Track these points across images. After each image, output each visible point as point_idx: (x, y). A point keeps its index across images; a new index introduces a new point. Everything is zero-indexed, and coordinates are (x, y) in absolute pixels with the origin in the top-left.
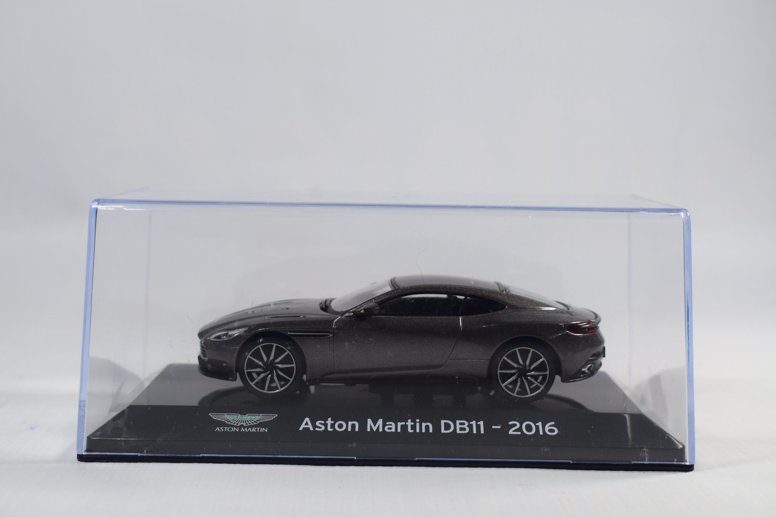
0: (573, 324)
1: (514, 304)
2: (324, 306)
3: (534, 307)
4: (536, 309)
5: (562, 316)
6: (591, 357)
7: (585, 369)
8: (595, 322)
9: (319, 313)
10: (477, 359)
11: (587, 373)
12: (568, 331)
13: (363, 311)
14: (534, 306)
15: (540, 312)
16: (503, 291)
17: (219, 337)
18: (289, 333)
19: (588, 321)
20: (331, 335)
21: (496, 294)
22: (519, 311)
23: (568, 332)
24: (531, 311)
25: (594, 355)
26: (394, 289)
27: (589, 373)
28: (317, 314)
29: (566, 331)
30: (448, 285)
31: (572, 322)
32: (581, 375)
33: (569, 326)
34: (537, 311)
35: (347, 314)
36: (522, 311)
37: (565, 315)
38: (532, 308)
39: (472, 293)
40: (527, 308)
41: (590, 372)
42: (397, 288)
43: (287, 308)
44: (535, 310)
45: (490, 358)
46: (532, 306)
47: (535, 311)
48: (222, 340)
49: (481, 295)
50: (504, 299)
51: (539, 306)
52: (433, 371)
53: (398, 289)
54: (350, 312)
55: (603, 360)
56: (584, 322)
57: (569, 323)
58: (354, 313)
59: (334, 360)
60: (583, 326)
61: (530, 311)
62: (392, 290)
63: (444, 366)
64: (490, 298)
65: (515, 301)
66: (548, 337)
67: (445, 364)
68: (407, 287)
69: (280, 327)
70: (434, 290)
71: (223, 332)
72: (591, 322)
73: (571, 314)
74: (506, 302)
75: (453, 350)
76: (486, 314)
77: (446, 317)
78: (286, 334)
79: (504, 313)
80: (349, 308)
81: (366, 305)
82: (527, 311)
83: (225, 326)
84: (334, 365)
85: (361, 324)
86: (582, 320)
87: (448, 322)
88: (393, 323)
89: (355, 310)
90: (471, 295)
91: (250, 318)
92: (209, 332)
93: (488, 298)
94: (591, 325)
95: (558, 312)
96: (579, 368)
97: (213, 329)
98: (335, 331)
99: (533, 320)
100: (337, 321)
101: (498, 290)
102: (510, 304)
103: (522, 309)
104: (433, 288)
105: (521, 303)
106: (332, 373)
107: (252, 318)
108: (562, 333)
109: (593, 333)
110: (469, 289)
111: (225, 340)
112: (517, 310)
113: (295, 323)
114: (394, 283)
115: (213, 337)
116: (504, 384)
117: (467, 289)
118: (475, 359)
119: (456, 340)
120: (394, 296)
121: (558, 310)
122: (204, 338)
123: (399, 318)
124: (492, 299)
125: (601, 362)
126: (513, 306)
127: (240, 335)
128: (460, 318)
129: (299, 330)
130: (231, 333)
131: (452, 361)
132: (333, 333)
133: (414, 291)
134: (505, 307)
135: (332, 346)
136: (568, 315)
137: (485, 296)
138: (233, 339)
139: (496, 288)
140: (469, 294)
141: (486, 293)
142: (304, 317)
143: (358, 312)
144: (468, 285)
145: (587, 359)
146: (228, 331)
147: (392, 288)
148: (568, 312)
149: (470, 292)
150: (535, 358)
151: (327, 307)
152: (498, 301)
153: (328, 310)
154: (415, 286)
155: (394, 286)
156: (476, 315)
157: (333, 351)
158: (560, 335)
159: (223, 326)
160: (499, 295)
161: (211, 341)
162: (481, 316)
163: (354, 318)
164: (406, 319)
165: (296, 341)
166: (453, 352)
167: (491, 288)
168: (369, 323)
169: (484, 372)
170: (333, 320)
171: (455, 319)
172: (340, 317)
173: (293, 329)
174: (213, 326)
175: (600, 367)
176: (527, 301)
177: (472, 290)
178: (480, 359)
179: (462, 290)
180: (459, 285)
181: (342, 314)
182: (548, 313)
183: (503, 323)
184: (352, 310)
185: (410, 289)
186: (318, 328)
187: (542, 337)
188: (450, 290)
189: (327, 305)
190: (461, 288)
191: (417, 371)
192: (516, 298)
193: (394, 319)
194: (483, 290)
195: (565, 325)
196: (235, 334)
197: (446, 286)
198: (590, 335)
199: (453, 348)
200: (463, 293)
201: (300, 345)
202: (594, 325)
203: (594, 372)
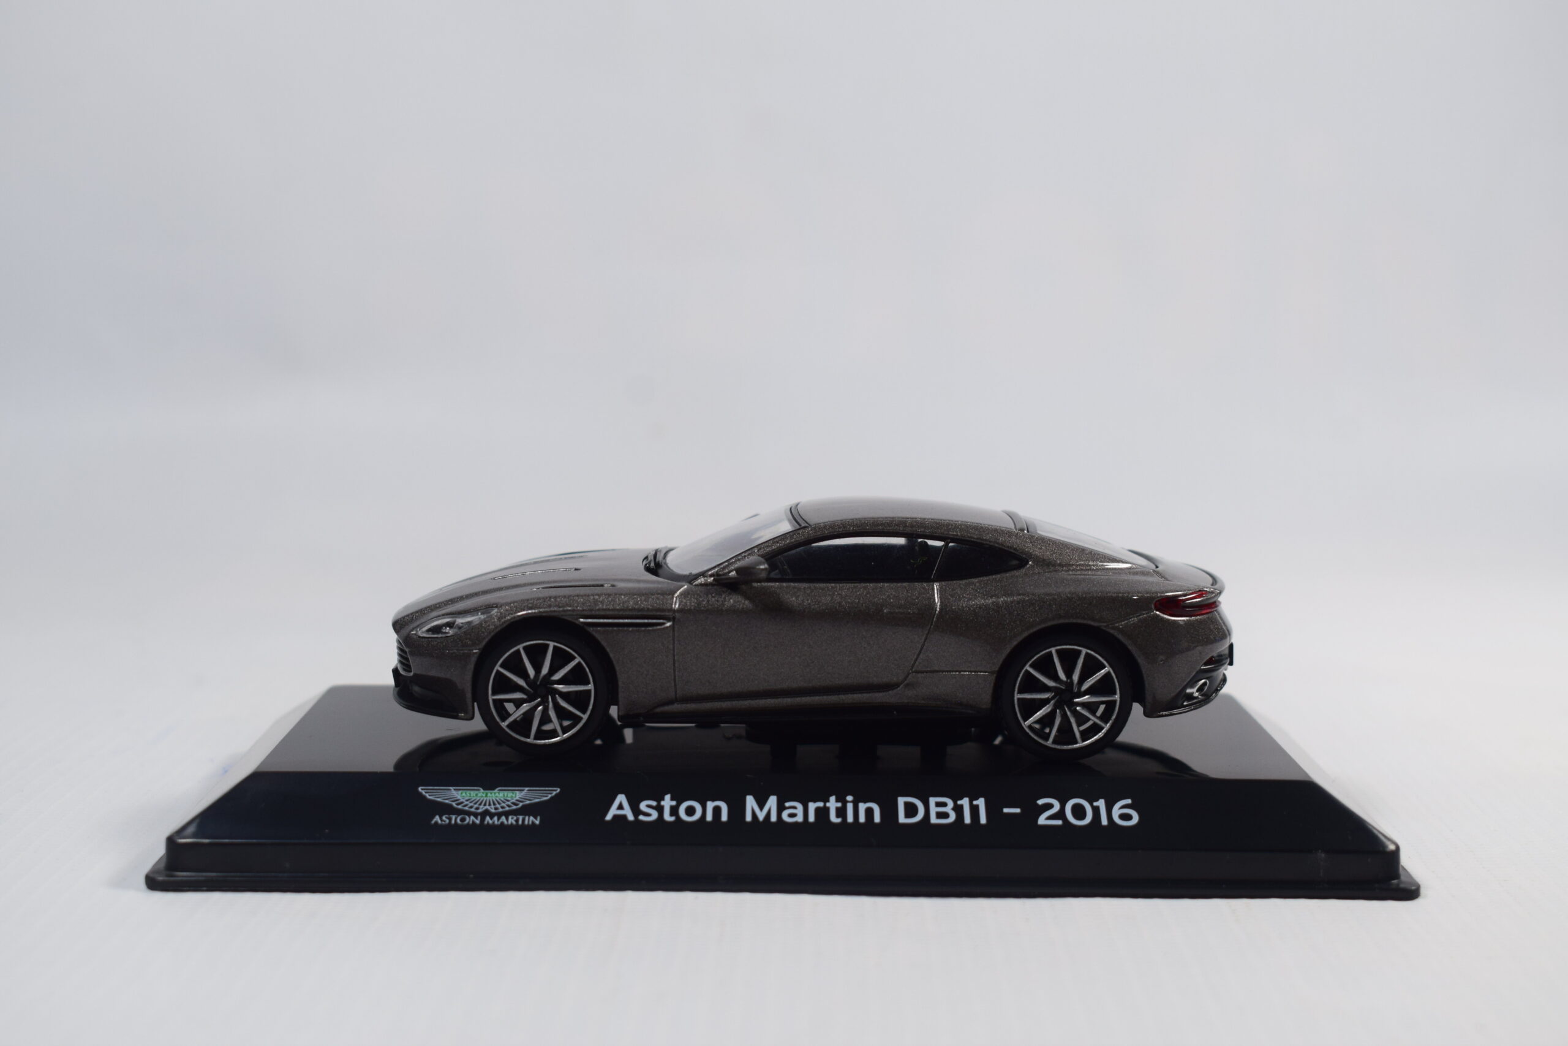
0: (1169, 597)
1: (1045, 557)
2: (652, 564)
3: (1086, 563)
4: (1090, 565)
5: (1147, 582)
6: (1206, 664)
7: (1193, 691)
8: (1212, 592)
9: (643, 578)
10: (971, 672)
11: (1197, 698)
12: (1157, 610)
13: (733, 573)
14: (1087, 560)
15: (1099, 573)
16: (1022, 530)
17: (437, 629)
18: (582, 620)
19: (1197, 590)
20: (668, 624)
21: (1009, 537)
22: (1055, 571)
23: (1158, 613)
24: (1081, 570)
25: (1211, 661)
26: (798, 527)
27: (1200, 697)
28: (639, 581)
29: (1153, 611)
30: (911, 518)
31: (1167, 592)
32: (1184, 702)
33: (1158, 601)
34: (1094, 570)
35: (701, 580)
36: (1062, 570)
37: (1150, 579)
38: (1082, 565)
39: (959, 534)
40: (1073, 565)
42: (803, 525)
43: (576, 569)
44: (1088, 568)
45: (996, 668)
46: (1083, 561)
47: (1088, 570)
48: (444, 635)
49: (977, 539)
50: (1024, 545)
51: (1098, 561)
52: (878, 696)
53: (805, 527)
54: (706, 577)
55: (1229, 671)
56: (1191, 592)
57: (1159, 595)
58: (717, 577)
59: (675, 676)
60: (1187, 602)
61: (1078, 570)
62: (794, 529)
63: (901, 686)
64: (997, 545)
65: (1049, 550)
66: (1117, 625)
67: (906, 682)
68: (824, 523)
69: (563, 606)
70: (881, 527)
71: (445, 618)
72: (1204, 592)
73: (1162, 577)
74: (1028, 552)
75: (920, 652)
76: (987, 578)
77: (905, 584)
78: (577, 622)
79: (1026, 574)
80: (705, 568)
81: (739, 560)
82: (1073, 570)
83: (449, 606)
84: (675, 685)
85: (732, 601)
86: (1185, 588)
87: (909, 595)
88: (797, 597)
89: (717, 572)
90: (957, 537)
91: (500, 589)
92: (416, 619)
93: (992, 544)
94: (1205, 598)
95: (1136, 573)
96: (1181, 688)
97: (424, 614)
98: (677, 615)
99: (1086, 589)
100: (681, 594)
101: (1013, 527)
102: (1037, 557)
103: (1063, 567)
104: (878, 525)
105: (1061, 555)
106: (671, 702)
107: (505, 590)
108: (1144, 614)
109: (1209, 614)
110: (953, 527)
111: (449, 635)
112: (1052, 568)
113: (594, 599)
114: (797, 514)
115: (425, 629)
116: (1028, 723)
117: (948, 525)
118: (967, 670)
119: (926, 632)
120: (797, 541)
121: (1136, 568)
122: (405, 632)
123: (810, 588)
124: (1000, 546)
125: (1224, 675)
126: (1044, 560)
127: (481, 624)
128: (936, 586)
129: (602, 613)
130: (460, 621)
131: (920, 675)
132: (673, 619)
133: (839, 531)
134: (1027, 563)
135: (671, 647)
136: (1155, 579)
137: (986, 540)
138: (465, 633)
139: (1009, 524)
140: (952, 536)
141: (988, 534)
142: (613, 586)
143: (724, 575)
144: (951, 518)
145: (1198, 668)
146: (456, 617)
147: (793, 526)
148: (1157, 573)
149: (955, 533)
150: (1091, 667)
151: (658, 565)
152: (1012, 551)
153: (660, 571)
154: (841, 520)
155: (799, 521)
156: (967, 581)
157: (674, 656)
158: (1140, 620)
159: (445, 607)
160: (1014, 539)
161: (419, 637)
162: (978, 582)
163: (715, 587)
164: (823, 589)
165: (597, 636)
166: (921, 656)
167: (998, 524)
168: (747, 597)
169: (985, 698)
170: (673, 593)
171: (924, 588)
172: (686, 587)
173: (591, 610)
174: (424, 606)
175: (1224, 685)
176: (1072, 550)
177: (958, 528)
178: (977, 670)
179: (938, 528)
180: (933, 517)
181: (691, 579)
182: (1116, 573)
183: (1023, 595)
184: (710, 573)
185: (830, 527)
186: (642, 610)
187: (1105, 624)
188: (914, 529)
189: (659, 562)
190: (937, 523)
191: (847, 696)
192: (1050, 544)
193: (799, 589)
194: (982, 527)
195: (1152, 598)
196: (469, 623)
197: (906, 521)
198: (1201, 619)
199: (922, 648)
200: (941, 535)
201: (604, 643)
202: (1211, 598)
203: (1212, 695)
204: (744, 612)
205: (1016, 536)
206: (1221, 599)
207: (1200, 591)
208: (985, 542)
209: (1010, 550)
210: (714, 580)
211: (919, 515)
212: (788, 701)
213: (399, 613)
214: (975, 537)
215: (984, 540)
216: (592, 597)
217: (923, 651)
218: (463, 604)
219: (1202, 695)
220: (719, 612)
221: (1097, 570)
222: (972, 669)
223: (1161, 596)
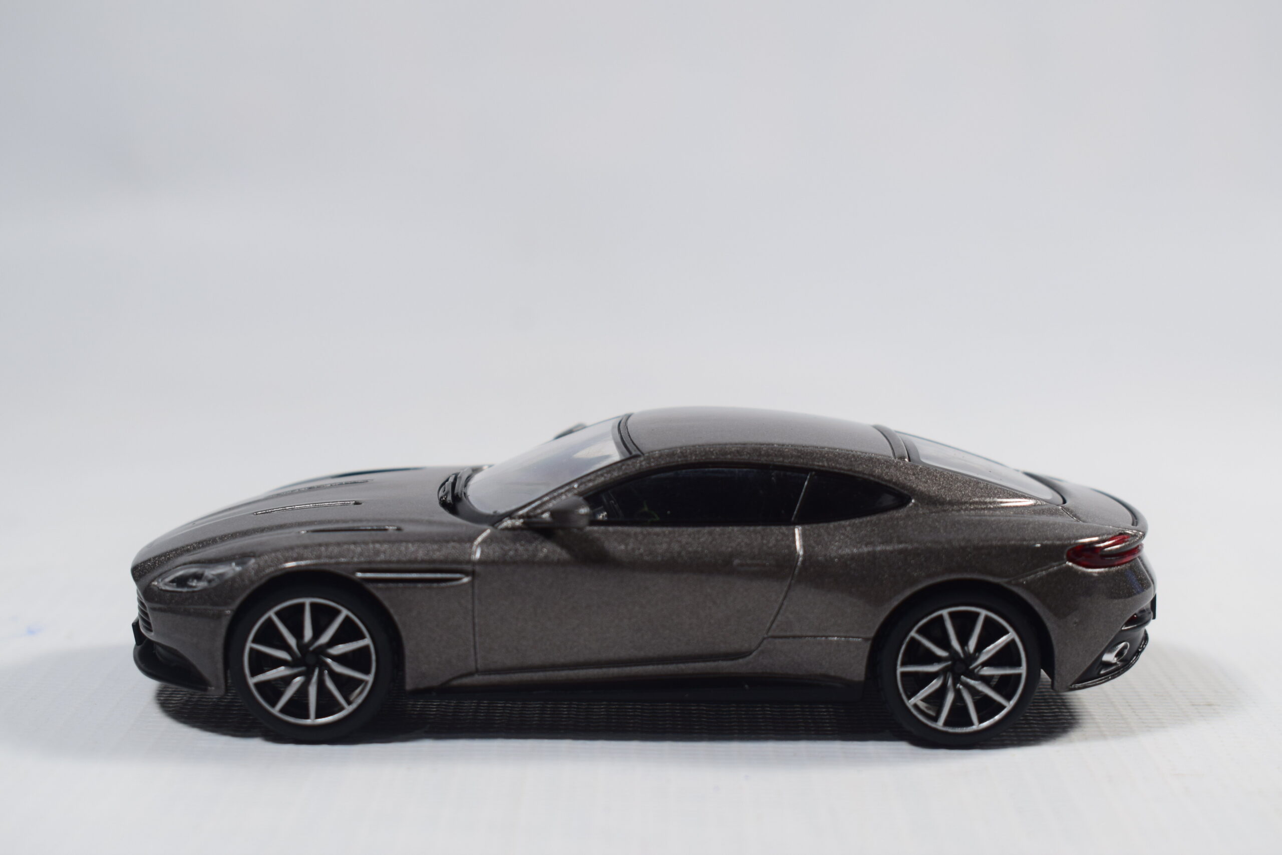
0: (1084, 544)
1: (932, 494)
2: (449, 498)
3: (982, 499)
4: (986, 503)
5: (1054, 524)
6: (1127, 624)
7: (1110, 657)
8: (1135, 536)
9: (436, 518)
10: (841, 637)
11: (1115, 664)
12: (1070, 561)
13: (546, 516)
14: (982, 496)
15: (998, 512)
16: (902, 458)
17: (181, 581)
18: (359, 575)
19: (1118, 533)
20: (466, 580)
21: (887, 467)
22: (945, 511)
23: (1070, 564)
24: (975, 509)
25: (1132, 621)
26: (628, 455)
27: (1118, 663)
28: (430, 523)
29: (1065, 563)
30: (763, 444)
31: (1082, 537)
32: (1100, 671)
33: (1072, 549)
34: (990, 509)
35: (507, 523)
36: (953, 510)
37: (1059, 520)
38: (976, 503)
39: (826, 464)
40: (966, 503)
41: (1121, 661)
42: (634, 453)
43: (357, 503)
44: (983, 506)
45: (872, 634)
46: (978, 497)
47: (984, 509)
48: (190, 590)
49: (849, 470)
50: (905, 479)
51: (995, 495)
52: (725, 666)
53: (636, 456)
54: (514, 518)
55: (1152, 628)
56: (1110, 536)
57: (1073, 542)
58: (526, 520)
59: (475, 642)
60: (1106, 549)
61: (971, 509)
62: (623, 458)
63: (754, 654)
64: (872, 478)
65: (935, 484)
66: (1021, 580)
67: (760, 649)
68: (660, 451)
69: (336, 557)
70: (729, 456)
71: (192, 567)
72: (1126, 536)
73: (1075, 516)
74: (911, 487)
75: (778, 613)
76: (861, 520)
77: (759, 528)
78: (352, 577)
79: (908, 516)
80: (514, 507)
81: (554, 498)
82: (966, 509)
83: (199, 551)
84: (475, 654)
85: (545, 549)
86: (1104, 531)
87: (765, 542)
88: (627, 545)
89: (528, 513)
90: (824, 469)
91: (262, 530)
92: (160, 566)
93: (866, 477)
94: (1127, 543)
95: (1042, 512)
96: (1097, 655)
97: (169, 559)
98: (478, 568)
99: (983, 536)
100: (484, 541)
101: (891, 455)
102: (922, 493)
103: (953, 506)
104: (726, 453)
105: (950, 490)
106: (470, 674)
107: (267, 531)
108: (1054, 567)
109: (1131, 563)
110: (819, 456)
111: (196, 589)
112: (940, 507)
113: (374, 548)
114: (627, 435)
115: (167, 580)
116: (913, 700)
117: (812, 453)
118: (835, 634)
119: (785, 589)
120: (626, 473)
121: (1042, 505)
122: (145, 581)
123: (642, 533)
124: (877, 480)
125: (1145, 632)
126: (930, 497)
127: (233, 579)
128: (797, 531)
129: (384, 566)
130: (211, 572)
131: (777, 641)
132: (472, 574)
133: (678, 461)
134: (909, 501)
135: (470, 607)
136: (1067, 520)
137: (859, 472)
138: (215, 588)
139: (885, 451)
140: (816, 468)
141: (861, 464)
142: (399, 529)
143: (535, 516)
144: (815, 444)
145: (1119, 629)
146: (206, 568)
147: (622, 453)
148: (1067, 510)
149: (820, 464)
150: (992, 632)
151: (457, 498)
152: (891, 485)
153: (460, 507)
154: (681, 448)
155: (628, 445)
156: (836, 524)
157: (473, 617)
158: (1048, 575)
159: (195, 552)
160: (892, 470)
161: (162, 590)
162: (849, 525)
163: (525, 532)
164: (658, 535)
165: (378, 594)
166: (779, 618)
167: (873, 451)
168: (563, 545)
169: (857, 670)
170: (472, 539)
171: (783, 534)
172: (488, 531)
173: (370, 562)
174: (170, 548)
175: (1145, 644)
176: (964, 483)
177: (824, 457)
178: (848, 635)
179: (799, 457)
180: (793, 442)
181: (494, 520)
182: (1018, 513)
183: (906, 542)
184: (521, 512)
185: (668, 455)
186: (433, 561)
187: (1006, 580)
188: (770, 458)
189: (458, 493)
190: (798, 451)
191: (687, 665)
192: (936, 477)
193: (628, 535)
194: (854, 456)
195: (1063, 547)
196: (220, 576)
197: (760, 448)
198: (1122, 569)
199: (780, 608)
200: (804, 466)
201: (387, 604)
202: (1134, 543)
203: (1131, 659)
204: (560, 563)
205: (895, 467)
206: (1145, 542)
207: (1121, 534)
208: (856, 475)
209: (888, 484)
210: (524, 523)
211: (776, 439)
212: (615, 671)
213: (140, 554)
214: (846, 468)
215: (855, 472)
216: (371, 546)
217: (781, 612)
218: (214, 550)
219: (1120, 661)
220: (530, 563)
221: (995, 509)
222: (842, 634)
223: (1075, 544)
